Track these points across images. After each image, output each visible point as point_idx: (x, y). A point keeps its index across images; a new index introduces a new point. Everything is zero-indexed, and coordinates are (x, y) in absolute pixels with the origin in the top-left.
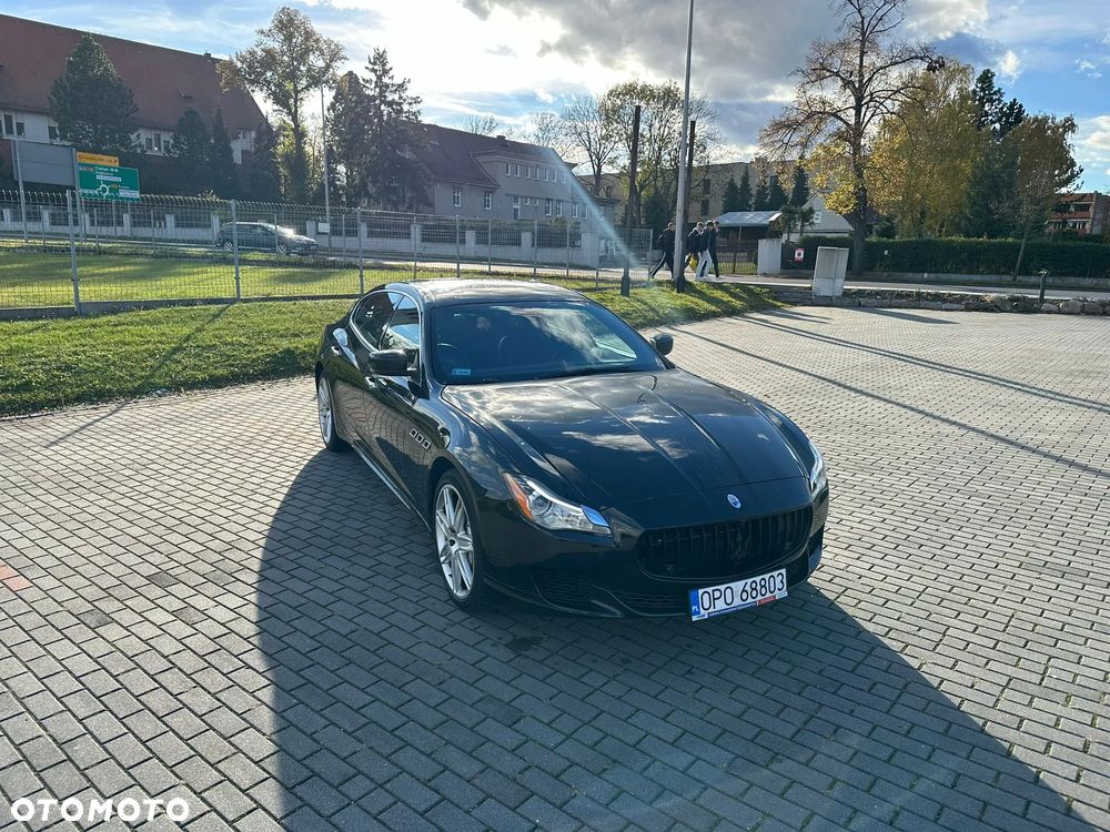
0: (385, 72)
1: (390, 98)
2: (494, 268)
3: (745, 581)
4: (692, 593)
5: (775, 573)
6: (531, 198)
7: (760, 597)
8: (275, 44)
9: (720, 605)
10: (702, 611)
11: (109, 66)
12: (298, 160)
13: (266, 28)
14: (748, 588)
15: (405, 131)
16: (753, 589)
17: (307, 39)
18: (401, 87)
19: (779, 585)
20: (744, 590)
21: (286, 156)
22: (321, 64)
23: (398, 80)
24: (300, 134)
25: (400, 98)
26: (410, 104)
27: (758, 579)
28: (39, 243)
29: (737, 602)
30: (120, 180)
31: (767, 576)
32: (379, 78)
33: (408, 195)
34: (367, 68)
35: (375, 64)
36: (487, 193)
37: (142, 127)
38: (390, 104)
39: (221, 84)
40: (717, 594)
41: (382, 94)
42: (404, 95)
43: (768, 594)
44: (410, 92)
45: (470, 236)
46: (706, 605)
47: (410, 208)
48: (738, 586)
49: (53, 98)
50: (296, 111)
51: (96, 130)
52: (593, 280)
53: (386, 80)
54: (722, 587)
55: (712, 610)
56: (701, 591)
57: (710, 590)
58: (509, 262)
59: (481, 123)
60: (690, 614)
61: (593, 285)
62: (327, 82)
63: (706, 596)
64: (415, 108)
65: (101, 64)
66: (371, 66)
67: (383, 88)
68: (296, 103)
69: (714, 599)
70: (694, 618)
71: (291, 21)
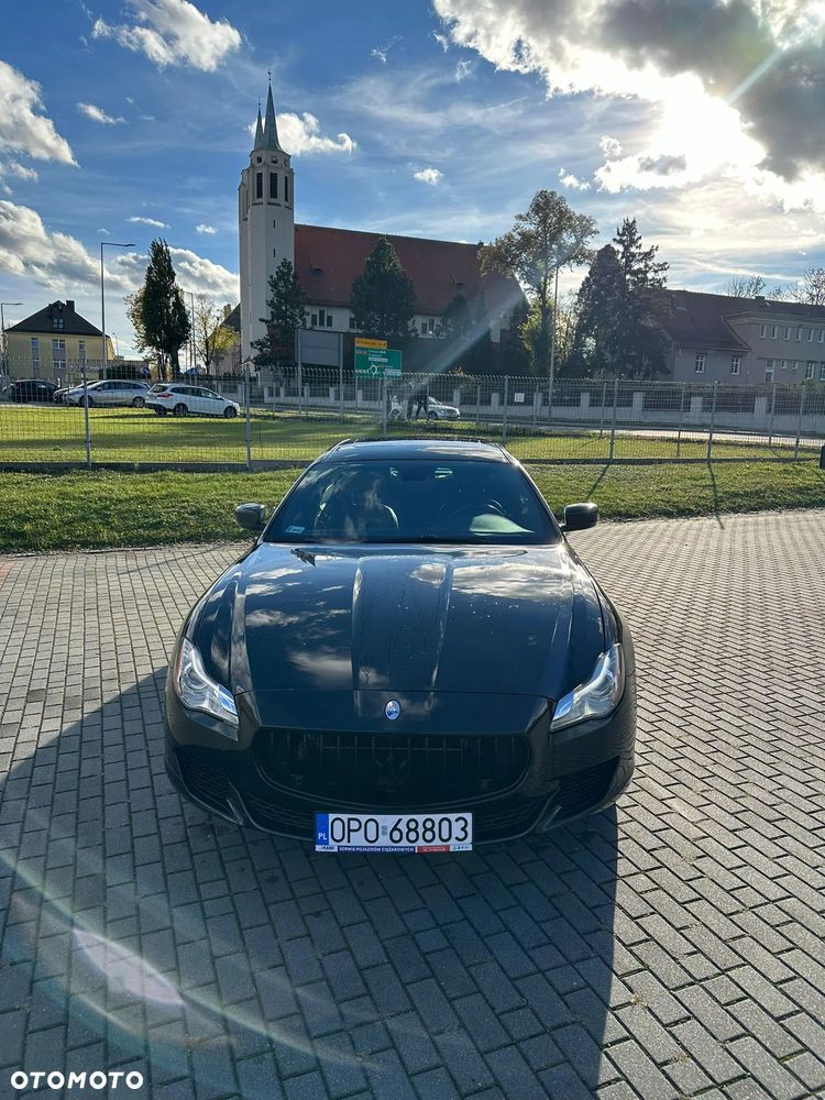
0: (633, 242)
1: (636, 268)
2: (684, 435)
3: (397, 817)
4: (319, 816)
5: (453, 817)
6: (788, 360)
7: (421, 843)
8: (529, 227)
9: (358, 840)
10: (331, 841)
11: (396, 263)
12: (544, 336)
13: (523, 213)
14: (402, 826)
15: (648, 299)
16: (410, 830)
17: (560, 219)
18: (648, 255)
19: (459, 833)
20: (395, 828)
21: (532, 332)
22: (573, 240)
23: (645, 249)
24: (547, 310)
25: (646, 266)
26: (656, 271)
27: (420, 818)
28: (303, 413)
29: (384, 841)
30: (386, 360)
31: (437, 818)
32: (627, 248)
33: (645, 363)
34: (614, 240)
35: (623, 235)
36: (736, 356)
37: (420, 314)
38: (634, 273)
39: (481, 269)
40: (354, 825)
41: (628, 264)
42: (650, 264)
43: (437, 842)
44: (658, 259)
45: (696, 402)
46: (338, 835)
47: (646, 376)
48: (388, 821)
49: (354, 294)
50: (545, 288)
51: (382, 318)
52: (790, 448)
53: (633, 250)
54: (363, 818)
55: (345, 843)
56: (332, 817)
57: (345, 817)
58: (735, 430)
59: (747, 285)
60: (316, 842)
61: (791, 454)
62: (576, 257)
63: (338, 825)
64: (661, 275)
65: (391, 260)
66: (618, 238)
67: (630, 257)
68: (545, 280)
69: (350, 831)
70: (319, 848)
71: (547, 202)
